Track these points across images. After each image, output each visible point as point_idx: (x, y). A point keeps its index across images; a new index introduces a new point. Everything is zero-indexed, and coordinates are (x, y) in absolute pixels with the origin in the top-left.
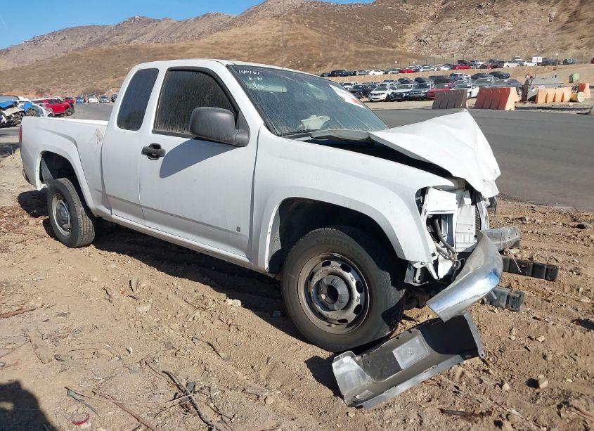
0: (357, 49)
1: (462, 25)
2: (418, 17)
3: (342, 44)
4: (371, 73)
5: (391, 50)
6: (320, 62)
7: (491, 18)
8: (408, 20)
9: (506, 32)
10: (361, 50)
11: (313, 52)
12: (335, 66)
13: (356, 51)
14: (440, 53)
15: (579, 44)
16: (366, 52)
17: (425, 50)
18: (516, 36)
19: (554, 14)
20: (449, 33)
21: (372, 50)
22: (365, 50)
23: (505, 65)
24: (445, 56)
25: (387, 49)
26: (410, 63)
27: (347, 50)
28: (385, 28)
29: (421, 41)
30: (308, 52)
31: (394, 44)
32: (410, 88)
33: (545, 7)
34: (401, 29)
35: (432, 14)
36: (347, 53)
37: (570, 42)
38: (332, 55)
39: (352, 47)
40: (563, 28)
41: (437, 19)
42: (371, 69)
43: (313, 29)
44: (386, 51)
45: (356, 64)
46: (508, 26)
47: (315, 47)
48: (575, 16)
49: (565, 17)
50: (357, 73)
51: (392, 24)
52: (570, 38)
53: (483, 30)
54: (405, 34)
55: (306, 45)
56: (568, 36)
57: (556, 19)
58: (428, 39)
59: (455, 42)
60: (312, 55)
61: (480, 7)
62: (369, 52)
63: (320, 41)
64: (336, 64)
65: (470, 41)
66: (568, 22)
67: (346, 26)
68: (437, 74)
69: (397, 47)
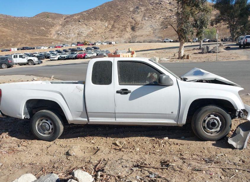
0: (31, 37)
1: (74, 28)
2: (55, 24)
3: (23, 35)
4: (42, 48)
5: (46, 37)
6: (13, 43)
7: (85, 26)
8: (51, 25)
9: (91, 31)
10: (32, 38)
11: (9, 38)
12: (22, 45)
13: (30, 38)
14: (67, 39)
15: (117, 36)
16: (35, 39)
17: (61, 38)
18: (95, 33)
19: (106, 25)
20: (70, 31)
21: (38, 38)
22: (35, 38)
23: (97, 44)
24: (70, 40)
25: (44, 37)
26: (57, 43)
27: (26, 38)
28: (41, 28)
29: (58, 34)
30: (6, 39)
31: (47, 35)
32: (68, 54)
33: (103, 23)
34: (49, 29)
35: (61, 23)
36: (26, 39)
37: (114, 35)
38: (19, 40)
39: (28, 36)
40: (110, 30)
41: (63, 25)
42: (42, 46)
43: (6, 28)
44: (45, 38)
45: (32, 44)
46: (92, 29)
47: (9, 36)
48: (113, 26)
49: (110, 27)
50: (35, 48)
51: (44, 27)
52: (113, 34)
53: (82, 30)
54: (51, 31)
55: (4, 35)
56: (113, 33)
57: (107, 27)
58: (61, 33)
59: (73, 35)
60: (8, 40)
61: (79, 21)
62: (37, 39)
63: (11, 33)
64: (22, 44)
65: (78, 34)
66: (111, 28)
67: (23, 27)
68: (72, 48)
69: (48, 36)
